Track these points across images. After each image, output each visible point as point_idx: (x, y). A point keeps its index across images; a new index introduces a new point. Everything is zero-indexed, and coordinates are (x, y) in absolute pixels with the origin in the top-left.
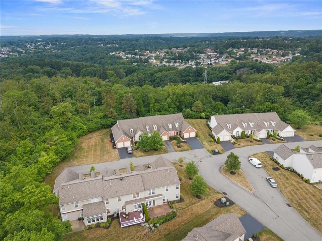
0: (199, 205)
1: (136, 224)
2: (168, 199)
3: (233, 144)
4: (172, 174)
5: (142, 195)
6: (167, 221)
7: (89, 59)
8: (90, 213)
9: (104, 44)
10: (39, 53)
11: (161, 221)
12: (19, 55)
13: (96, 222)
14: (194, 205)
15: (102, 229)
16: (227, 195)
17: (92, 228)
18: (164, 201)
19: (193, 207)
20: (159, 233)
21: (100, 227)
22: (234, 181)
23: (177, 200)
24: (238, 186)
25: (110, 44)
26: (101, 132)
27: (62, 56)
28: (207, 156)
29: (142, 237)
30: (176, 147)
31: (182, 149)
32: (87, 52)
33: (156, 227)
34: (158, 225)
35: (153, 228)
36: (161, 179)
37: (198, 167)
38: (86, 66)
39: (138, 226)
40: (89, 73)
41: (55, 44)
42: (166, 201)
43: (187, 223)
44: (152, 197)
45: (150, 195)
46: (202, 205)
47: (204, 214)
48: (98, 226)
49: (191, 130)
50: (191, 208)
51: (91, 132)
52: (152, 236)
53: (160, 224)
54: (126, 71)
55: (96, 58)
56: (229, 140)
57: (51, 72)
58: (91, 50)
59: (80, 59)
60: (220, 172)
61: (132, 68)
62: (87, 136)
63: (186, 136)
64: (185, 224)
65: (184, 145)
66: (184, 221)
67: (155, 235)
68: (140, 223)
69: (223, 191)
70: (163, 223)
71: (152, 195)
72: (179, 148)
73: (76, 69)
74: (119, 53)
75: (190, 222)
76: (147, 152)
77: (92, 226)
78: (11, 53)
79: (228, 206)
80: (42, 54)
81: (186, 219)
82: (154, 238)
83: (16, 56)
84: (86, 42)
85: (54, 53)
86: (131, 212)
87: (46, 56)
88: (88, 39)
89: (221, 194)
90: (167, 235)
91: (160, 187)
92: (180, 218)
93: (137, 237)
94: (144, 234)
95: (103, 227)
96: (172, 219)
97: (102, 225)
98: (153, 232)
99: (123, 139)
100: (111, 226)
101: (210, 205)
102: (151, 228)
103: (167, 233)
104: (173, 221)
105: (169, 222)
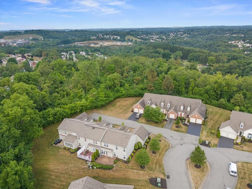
0: (135, 172)
1: (85, 160)
2: (117, 156)
3: (234, 144)
4: (125, 139)
5: (99, 144)
6: (103, 168)
7: (208, 46)
8: (67, 140)
9: (231, 34)
10: (174, 40)
11: (98, 166)
12: (161, 41)
13: (69, 147)
14: (131, 170)
15: (69, 152)
16: (168, 179)
17: (66, 149)
18: (115, 156)
19: (129, 170)
20: (92, 173)
21: (69, 151)
22: (190, 173)
23: (123, 160)
24: (188, 178)
25: (235, 34)
26: (137, 99)
27: (189, 43)
28: (192, 143)
29: (80, 169)
30: (174, 126)
31: (178, 130)
32: (212, 40)
33: (93, 168)
34: (95, 168)
35: (91, 168)
36: (116, 139)
37: (173, 147)
38: (194, 52)
39: (85, 161)
40: (194, 57)
41: (190, 34)
42: (116, 156)
43: (115, 178)
44: (106, 148)
45: (105, 147)
46: (137, 173)
47: (133, 181)
48: (69, 149)
49: (197, 116)
50: (127, 170)
51: (129, 97)
52: (86, 171)
53: (97, 168)
54: (230, 58)
55: (214, 46)
56: (234, 139)
57: (166, 54)
58: (215, 39)
59: (201, 45)
60: (187, 160)
61: (237, 56)
62: (125, 98)
63: (192, 120)
64: (113, 178)
65: (184, 127)
66: (114, 176)
67: (89, 172)
68: (87, 161)
69: (169, 175)
70: (99, 168)
71: (106, 147)
72: (177, 128)
73: (187, 53)
74: (238, 42)
75: (118, 179)
76: (149, 121)
77: (66, 148)
78: (157, 40)
79: (159, 187)
80: (176, 41)
81: (117, 175)
82: (87, 173)
83: (160, 41)
84: (216, 32)
85: (184, 40)
86: (91, 151)
87: (178, 42)
88: (219, 30)
89: (165, 175)
90: (95, 177)
91: (111, 144)
92: (113, 173)
93: (78, 166)
94: (83, 168)
95: (70, 152)
96: (107, 169)
97: (70, 150)
98: (89, 170)
99: (139, 106)
100: (74, 153)
101: (145, 177)
102: (89, 167)
103: (97, 176)
104: (107, 171)
105: (104, 170)
